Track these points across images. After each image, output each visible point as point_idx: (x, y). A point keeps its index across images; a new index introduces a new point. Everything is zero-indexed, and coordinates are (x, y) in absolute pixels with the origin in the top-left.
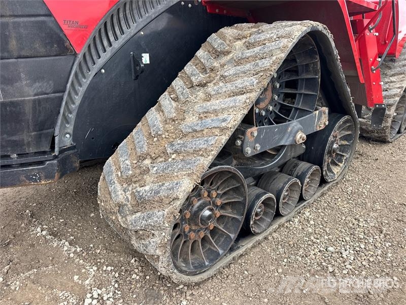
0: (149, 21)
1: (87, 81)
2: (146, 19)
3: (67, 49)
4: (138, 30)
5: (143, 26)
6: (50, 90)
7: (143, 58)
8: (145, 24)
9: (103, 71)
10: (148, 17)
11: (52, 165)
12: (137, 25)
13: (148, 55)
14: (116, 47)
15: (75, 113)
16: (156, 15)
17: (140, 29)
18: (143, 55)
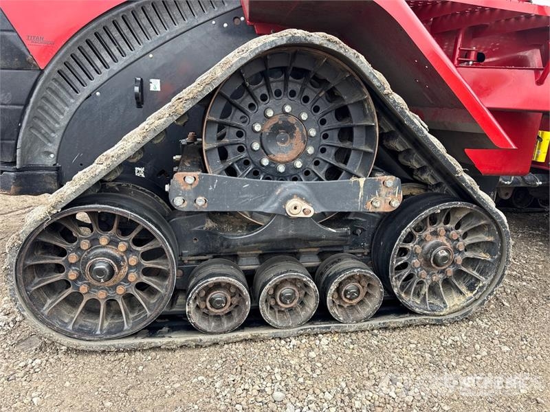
0: (161, 42)
1: (75, 102)
2: (157, 40)
3: (29, 63)
4: (145, 52)
5: (152, 48)
6: (8, 101)
7: (151, 84)
8: (156, 46)
9: (98, 94)
10: (160, 38)
11: (8, 176)
12: (144, 47)
13: (158, 81)
14: (115, 69)
15: (60, 133)
16: (173, 36)
17: (148, 51)
18: (152, 80)
